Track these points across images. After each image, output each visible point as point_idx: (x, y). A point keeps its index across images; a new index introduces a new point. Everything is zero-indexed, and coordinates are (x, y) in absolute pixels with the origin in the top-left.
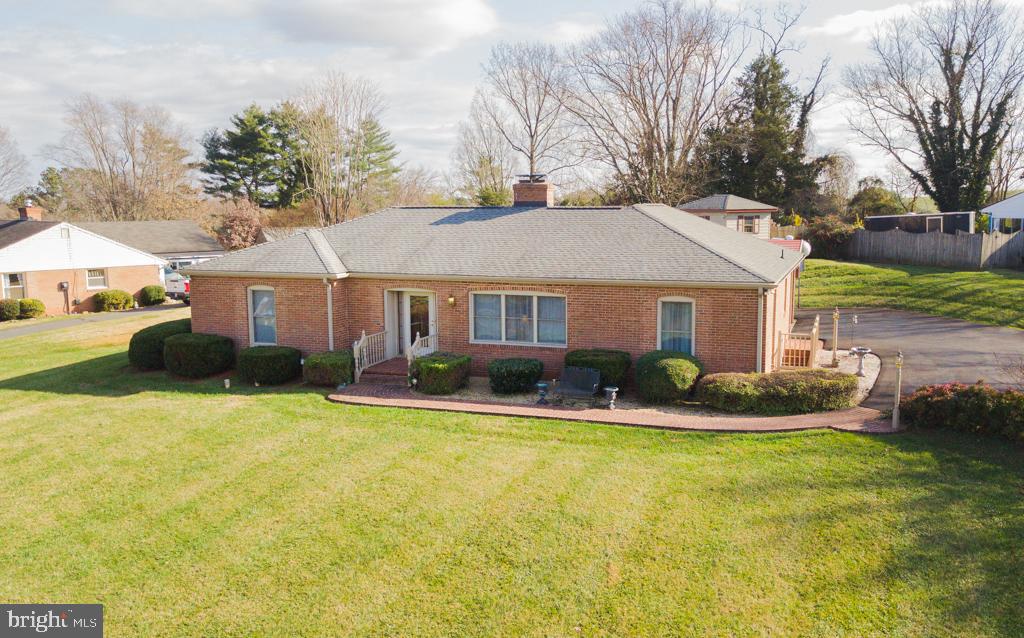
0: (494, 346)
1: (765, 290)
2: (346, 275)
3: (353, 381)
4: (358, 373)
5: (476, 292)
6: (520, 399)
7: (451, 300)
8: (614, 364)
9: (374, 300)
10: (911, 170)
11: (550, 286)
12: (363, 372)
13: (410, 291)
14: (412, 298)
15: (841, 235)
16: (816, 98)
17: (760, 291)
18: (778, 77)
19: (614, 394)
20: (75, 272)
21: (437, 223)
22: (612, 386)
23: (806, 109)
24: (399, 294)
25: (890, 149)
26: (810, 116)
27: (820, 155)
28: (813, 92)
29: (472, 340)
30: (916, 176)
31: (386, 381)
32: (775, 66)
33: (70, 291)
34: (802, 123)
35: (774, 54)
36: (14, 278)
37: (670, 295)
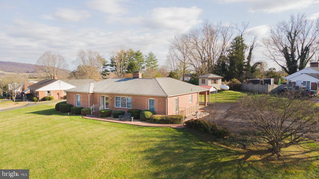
0: (119, 108)
2: (93, 92)
3: (90, 114)
4: (91, 113)
5: (116, 96)
6: (118, 119)
7: (111, 98)
8: (135, 112)
9: (98, 98)
10: (281, 66)
11: (129, 95)
12: (93, 113)
13: (105, 96)
14: (106, 97)
15: (238, 84)
16: (254, 47)
17: (166, 97)
18: (242, 41)
19: (133, 119)
20: (61, 91)
21: (116, 82)
22: (133, 117)
23: (251, 50)
24: (104, 96)
25: (275, 60)
26: (252, 52)
27: (257, 62)
28: (253, 46)
29: (115, 107)
30: (283, 67)
31: (96, 114)
32: (242, 39)
33: (60, 95)
34: (250, 53)
35: (242, 36)
36: (49, 92)
37: (150, 98)
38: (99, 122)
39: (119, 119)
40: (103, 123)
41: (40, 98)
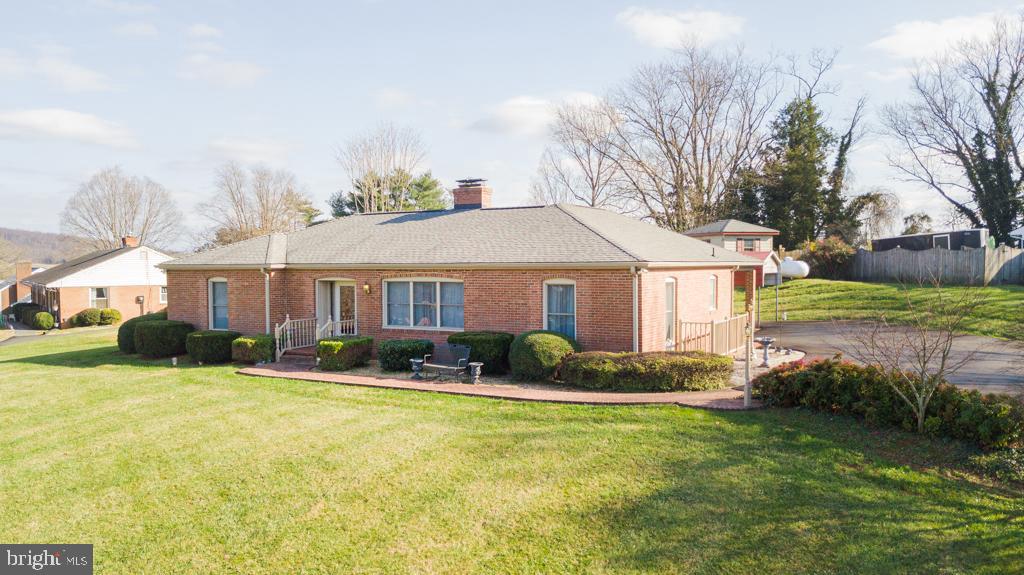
0: (402, 331)
1: (637, 269)
2: (283, 266)
3: (274, 361)
4: (279, 354)
5: (389, 280)
6: (403, 375)
7: (367, 287)
8: (489, 342)
9: (308, 289)
10: (957, 204)
11: (449, 271)
12: (285, 354)
13: (342, 281)
14: (342, 288)
15: (841, 255)
16: (854, 137)
17: (633, 270)
18: (812, 118)
19: (478, 370)
20: (150, 288)
22: (478, 361)
23: (844, 148)
24: (332, 284)
25: (932, 183)
26: (848, 155)
27: (861, 194)
28: (850, 133)
29: (385, 325)
30: (963, 209)
31: (300, 360)
32: (810, 108)
33: (145, 304)
34: (840, 162)
35: (810, 98)
36: (100, 292)
37: (553, 277)
38: (320, 388)
39: (412, 375)
40: (336, 390)
41: (65, 316)
